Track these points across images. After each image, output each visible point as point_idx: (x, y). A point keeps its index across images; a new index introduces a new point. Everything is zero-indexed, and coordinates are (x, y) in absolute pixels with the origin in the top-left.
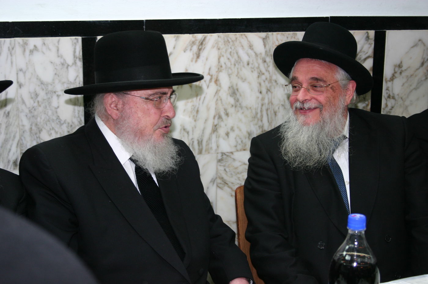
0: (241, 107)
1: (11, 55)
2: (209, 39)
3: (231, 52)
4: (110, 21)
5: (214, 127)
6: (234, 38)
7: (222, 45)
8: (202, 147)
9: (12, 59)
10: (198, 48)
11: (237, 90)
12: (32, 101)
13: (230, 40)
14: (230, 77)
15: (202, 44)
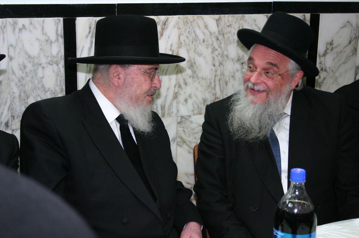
0: (198, 78)
1: (3, 33)
2: (171, 20)
3: (189, 31)
4: (87, 4)
5: (175, 95)
6: (192, 20)
7: (181, 25)
8: (165, 111)
9: (3, 36)
10: (162, 28)
11: (195, 63)
12: (21, 72)
13: (189, 21)
14: (188, 53)
15: (165, 24)
